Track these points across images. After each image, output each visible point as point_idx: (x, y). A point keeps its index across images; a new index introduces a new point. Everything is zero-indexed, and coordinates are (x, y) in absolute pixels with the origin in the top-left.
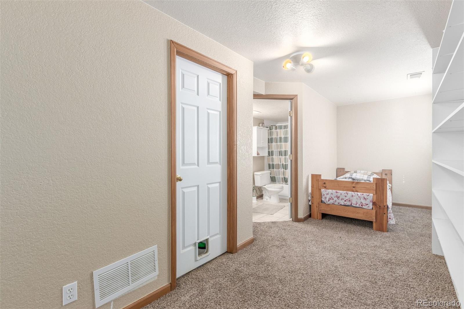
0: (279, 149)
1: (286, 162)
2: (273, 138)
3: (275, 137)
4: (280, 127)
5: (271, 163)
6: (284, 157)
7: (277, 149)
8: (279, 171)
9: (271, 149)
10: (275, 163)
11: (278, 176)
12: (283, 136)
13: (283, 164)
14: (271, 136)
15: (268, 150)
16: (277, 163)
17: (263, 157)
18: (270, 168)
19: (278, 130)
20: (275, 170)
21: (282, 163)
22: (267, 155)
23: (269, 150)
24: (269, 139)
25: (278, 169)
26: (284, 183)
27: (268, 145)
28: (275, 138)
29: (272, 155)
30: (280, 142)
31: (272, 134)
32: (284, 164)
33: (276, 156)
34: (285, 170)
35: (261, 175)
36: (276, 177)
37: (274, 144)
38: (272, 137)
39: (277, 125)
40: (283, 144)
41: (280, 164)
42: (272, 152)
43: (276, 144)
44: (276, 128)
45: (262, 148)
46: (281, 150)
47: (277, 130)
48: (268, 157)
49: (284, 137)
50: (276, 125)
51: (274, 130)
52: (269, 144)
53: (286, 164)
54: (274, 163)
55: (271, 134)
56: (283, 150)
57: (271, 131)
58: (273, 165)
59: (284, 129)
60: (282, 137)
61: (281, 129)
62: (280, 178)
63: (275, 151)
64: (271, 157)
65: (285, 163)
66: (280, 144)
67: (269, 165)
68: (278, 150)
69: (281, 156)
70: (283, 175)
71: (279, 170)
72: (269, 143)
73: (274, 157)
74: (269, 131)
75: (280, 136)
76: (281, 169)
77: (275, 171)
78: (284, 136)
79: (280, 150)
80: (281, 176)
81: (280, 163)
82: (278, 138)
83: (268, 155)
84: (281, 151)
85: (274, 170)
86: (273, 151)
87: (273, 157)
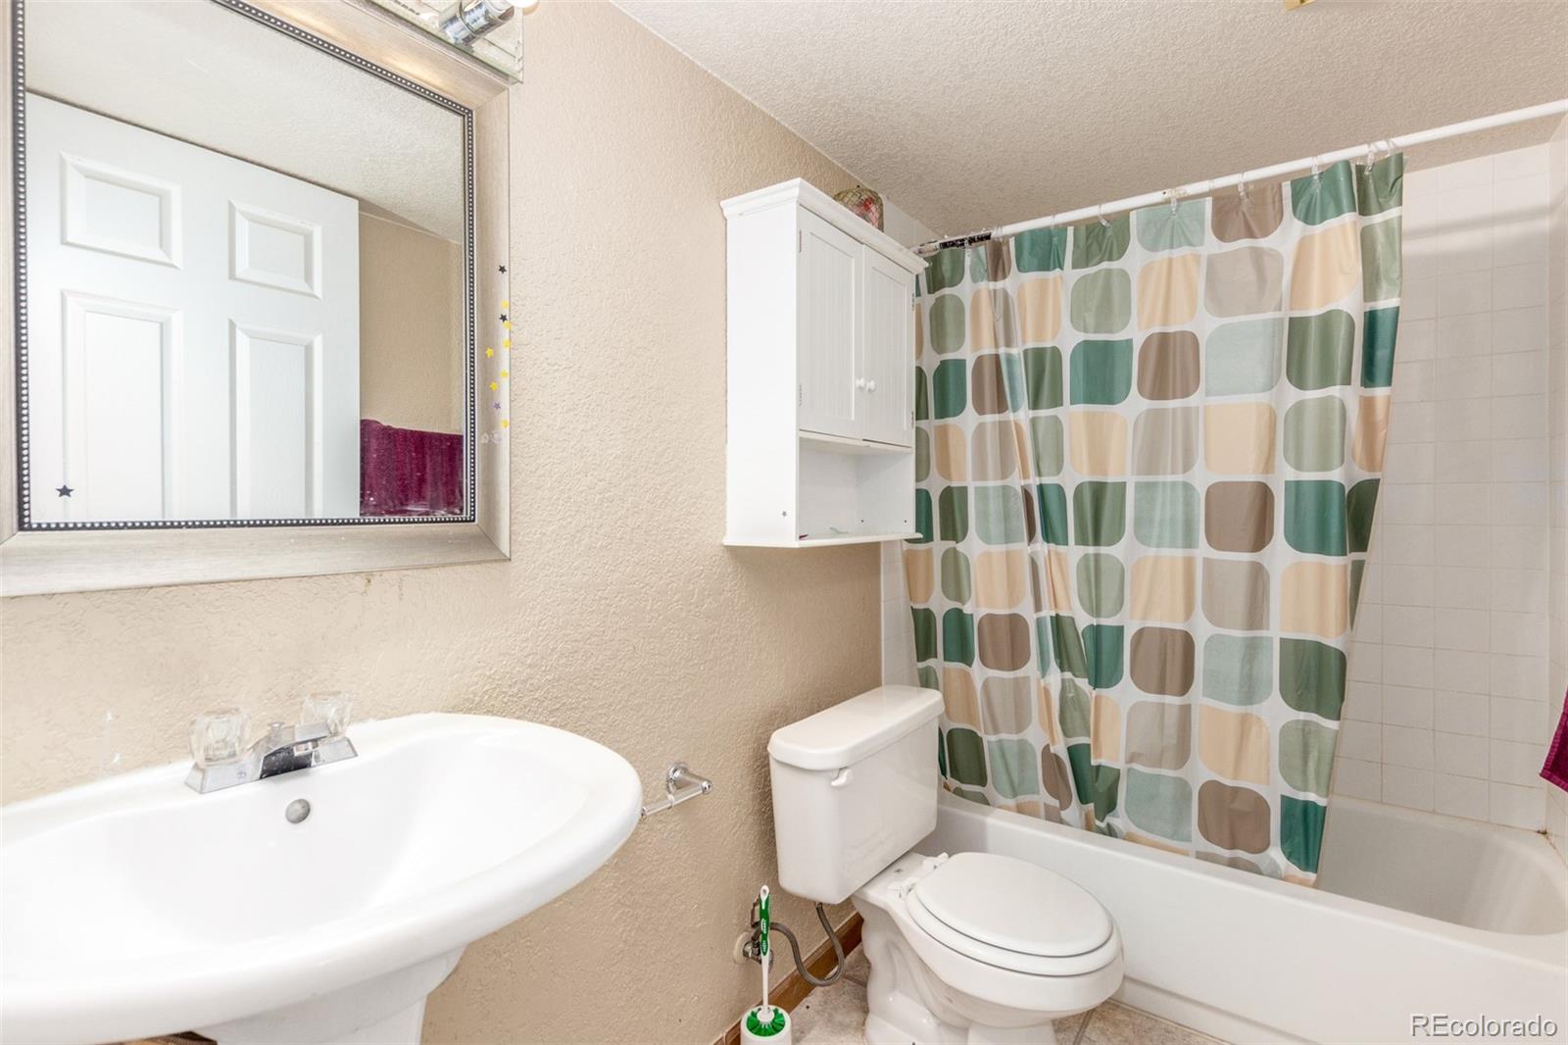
0: (1025, 476)
1: (1107, 605)
2: (961, 364)
3: (987, 350)
4: (1044, 252)
5: (939, 605)
6: (1074, 553)
7: (1004, 475)
8: (1020, 687)
9: (945, 472)
10: (976, 608)
11: (1004, 736)
12: (1067, 339)
13: (1057, 621)
14: (939, 345)
15: (918, 480)
16: (1002, 611)
17: (867, 555)
18: (925, 649)
19: (1020, 283)
20: (978, 672)
21: (1048, 613)
22: (910, 530)
23: (923, 485)
24: (920, 372)
25: (1014, 667)
26: (1074, 811)
27: (918, 430)
28: (980, 361)
29: (954, 529)
30: (1035, 404)
31: (950, 328)
32: (1083, 620)
33: (986, 538)
34: (1083, 683)
35: (842, 780)
36: (988, 739)
37: (968, 421)
38: (950, 356)
39: (1009, 229)
40: (1072, 414)
41: (1030, 617)
42: (953, 500)
43: (990, 418)
44: (997, 267)
45: (861, 461)
46: (1046, 480)
47: (1000, 284)
48: (906, 546)
49: (1086, 343)
50: (995, 233)
51: (970, 289)
52: (923, 423)
53: (1105, 621)
54: (967, 609)
55: (938, 325)
56: (1072, 477)
57: (947, 291)
58: (958, 621)
59: (1083, 259)
60: (1056, 352)
61: (1045, 266)
62: (1023, 748)
63: (982, 493)
64: (939, 546)
65: (1096, 611)
66: (1034, 422)
67: (923, 621)
68: (1016, 482)
69: (1041, 547)
70: (1066, 733)
71: (1020, 673)
72: (921, 413)
73: (972, 546)
74: (929, 300)
75: (1040, 332)
76: (1044, 668)
77: (978, 685)
78: (1081, 337)
79: (1033, 482)
80: (1041, 735)
81: (1038, 607)
82: (1010, 359)
83: (918, 530)
84: (1041, 488)
85: (967, 679)
86: (964, 490)
87: (961, 547)
